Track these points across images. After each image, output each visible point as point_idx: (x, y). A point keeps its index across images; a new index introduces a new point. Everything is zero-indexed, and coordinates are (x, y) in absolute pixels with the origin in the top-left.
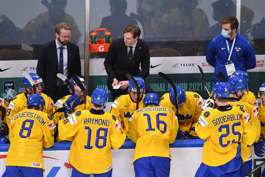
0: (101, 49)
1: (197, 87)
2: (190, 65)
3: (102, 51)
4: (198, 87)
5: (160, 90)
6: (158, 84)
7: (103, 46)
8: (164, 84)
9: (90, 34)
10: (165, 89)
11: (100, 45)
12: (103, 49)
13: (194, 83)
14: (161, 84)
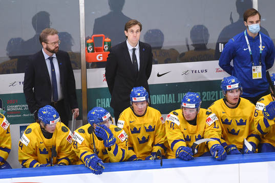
0: (99, 58)
1: (211, 96)
2: (202, 71)
3: (100, 60)
4: (213, 96)
5: (169, 101)
6: (167, 95)
7: (101, 55)
8: (173, 95)
9: (86, 41)
10: (175, 100)
11: (99, 54)
12: (101, 58)
13: (208, 92)
14: (170, 95)
